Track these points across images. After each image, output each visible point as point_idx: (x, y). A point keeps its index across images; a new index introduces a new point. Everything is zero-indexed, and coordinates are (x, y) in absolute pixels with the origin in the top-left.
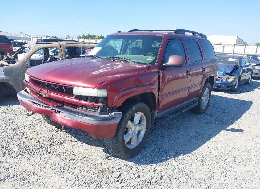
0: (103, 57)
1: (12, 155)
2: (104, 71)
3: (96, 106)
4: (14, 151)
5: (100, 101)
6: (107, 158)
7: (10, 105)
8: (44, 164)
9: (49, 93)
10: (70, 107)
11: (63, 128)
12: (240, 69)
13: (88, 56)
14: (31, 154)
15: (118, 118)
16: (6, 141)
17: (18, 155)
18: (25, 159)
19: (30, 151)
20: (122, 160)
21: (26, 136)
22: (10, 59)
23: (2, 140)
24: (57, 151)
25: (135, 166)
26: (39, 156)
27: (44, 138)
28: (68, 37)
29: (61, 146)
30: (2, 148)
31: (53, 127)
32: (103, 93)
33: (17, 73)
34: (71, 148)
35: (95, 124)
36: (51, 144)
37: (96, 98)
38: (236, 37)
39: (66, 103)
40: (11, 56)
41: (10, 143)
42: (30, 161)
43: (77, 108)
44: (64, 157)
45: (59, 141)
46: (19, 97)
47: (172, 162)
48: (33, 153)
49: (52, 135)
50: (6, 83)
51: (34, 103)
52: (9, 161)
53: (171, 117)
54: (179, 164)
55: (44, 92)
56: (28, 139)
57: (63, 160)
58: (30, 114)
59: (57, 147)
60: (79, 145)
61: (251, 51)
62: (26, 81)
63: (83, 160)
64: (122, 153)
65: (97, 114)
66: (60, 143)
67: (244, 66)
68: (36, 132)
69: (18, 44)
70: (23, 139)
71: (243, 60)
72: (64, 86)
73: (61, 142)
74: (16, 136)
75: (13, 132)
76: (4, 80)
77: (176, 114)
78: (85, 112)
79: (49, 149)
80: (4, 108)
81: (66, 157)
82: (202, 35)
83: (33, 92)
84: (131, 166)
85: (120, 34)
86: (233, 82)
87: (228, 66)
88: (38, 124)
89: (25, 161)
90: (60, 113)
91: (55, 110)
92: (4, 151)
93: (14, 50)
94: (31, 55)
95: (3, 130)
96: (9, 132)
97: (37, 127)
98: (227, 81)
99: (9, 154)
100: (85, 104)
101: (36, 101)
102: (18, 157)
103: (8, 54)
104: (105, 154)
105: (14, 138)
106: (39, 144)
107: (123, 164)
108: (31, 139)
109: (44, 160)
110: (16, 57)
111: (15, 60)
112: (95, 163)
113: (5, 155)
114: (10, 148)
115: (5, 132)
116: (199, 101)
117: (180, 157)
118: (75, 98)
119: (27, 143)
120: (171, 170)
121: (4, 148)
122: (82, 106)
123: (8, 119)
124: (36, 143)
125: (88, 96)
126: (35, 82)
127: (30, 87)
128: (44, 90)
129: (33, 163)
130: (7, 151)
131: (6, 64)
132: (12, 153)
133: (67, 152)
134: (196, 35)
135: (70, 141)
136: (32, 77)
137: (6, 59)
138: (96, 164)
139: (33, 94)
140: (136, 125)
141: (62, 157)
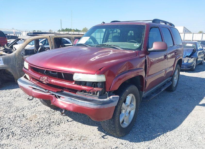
0: (92, 45)
1: (15, 137)
2: (99, 57)
3: (95, 90)
4: (17, 133)
5: (99, 86)
6: (103, 137)
7: (9, 89)
8: (46, 145)
9: (48, 80)
10: (70, 92)
11: (63, 112)
12: (196, 52)
13: (78, 45)
14: (32, 135)
15: (115, 101)
16: (8, 123)
17: (21, 137)
18: (28, 141)
19: (31, 133)
20: (116, 138)
21: (26, 118)
22: (7, 49)
23: (5, 122)
24: (56, 132)
25: (129, 143)
26: (40, 138)
27: (43, 119)
28: (50, 30)
29: (59, 126)
30: (5, 131)
31: (49, 108)
32: (102, 78)
33: (14, 61)
34: (68, 128)
35: (96, 108)
36: (50, 125)
37: (94, 83)
38: (183, 27)
39: (65, 88)
40: (8, 46)
41: (12, 125)
42: (33, 143)
43: (77, 93)
44: (64, 137)
45: (56, 121)
46: (20, 83)
47: (162, 138)
48: (34, 134)
49: (50, 116)
50: (5, 70)
51: (34, 88)
52: (13, 144)
53: (154, 96)
54: (169, 140)
55: (44, 79)
56: (28, 120)
57: (63, 140)
58: (30, 99)
59: (56, 128)
60: (75, 125)
61: (198, 37)
62: (26, 69)
63: (81, 140)
64: (118, 133)
65: (96, 98)
66: (57, 124)
67: (199, 49)
68: (35, 113)
69: (11, 37)
70: (24, 122)
71: (198, 45)
72: (63, 73)
73: (59, 123)
74: (17, 118)
75: (14, 115)
76: (3, 67)
77: (158, 93)
78: (85, 97)
79: (48, 130)
80: (4, 91)
81: (66, 138)
82: (171, 24)
83: (33, 78)
84: (126, 144)
85: (104, 24)
86: (192, 63)
87: (188, 50)
88: (36, 106)
89: (28, 143)
90: (61, 98)
91: (55, 95)
92: (8, 134)
93: (8, 42)
94: (25, 45)
95: (5, 113)
96: (11, 114)
97: (35, 108)
98: (187, 62)
99: (13, 136)
100: (85, 89)
101: (37, 87)
102: (22, 139)
103: (5, 45)
104: (100, 133)
105: (16, 120)
106: (38, 125)
107: (118, 143)
108: (31, 120)
109: (45, 141)
110: (12, 47)
111: (11, 50)
112: (93, 143)
113: (8, 138)
114: (13, 130)
115: (7, 115)
116: (172, 80)
117: (168, 133)
118: (75, 83)
119: (28, 124)
120: (163, 147)
121: (8, 130)
122: (82, 91)
123: (8, 102)
124: (36, 124)
125: (87, 82)
126: (34, 69)
127: (30, 73)
128: (44, 77)
129: (36, 145)
130: (11, 134)
131: (4, 53)
132: (15, 135)
133: (65, 132)
134: (168, 24)
135: (66, 121)
136: (32, 65)
137: (3, 50)
138: (95, 144)
139: (33, 80)
140: (128, 106)
141: (62, 137)
